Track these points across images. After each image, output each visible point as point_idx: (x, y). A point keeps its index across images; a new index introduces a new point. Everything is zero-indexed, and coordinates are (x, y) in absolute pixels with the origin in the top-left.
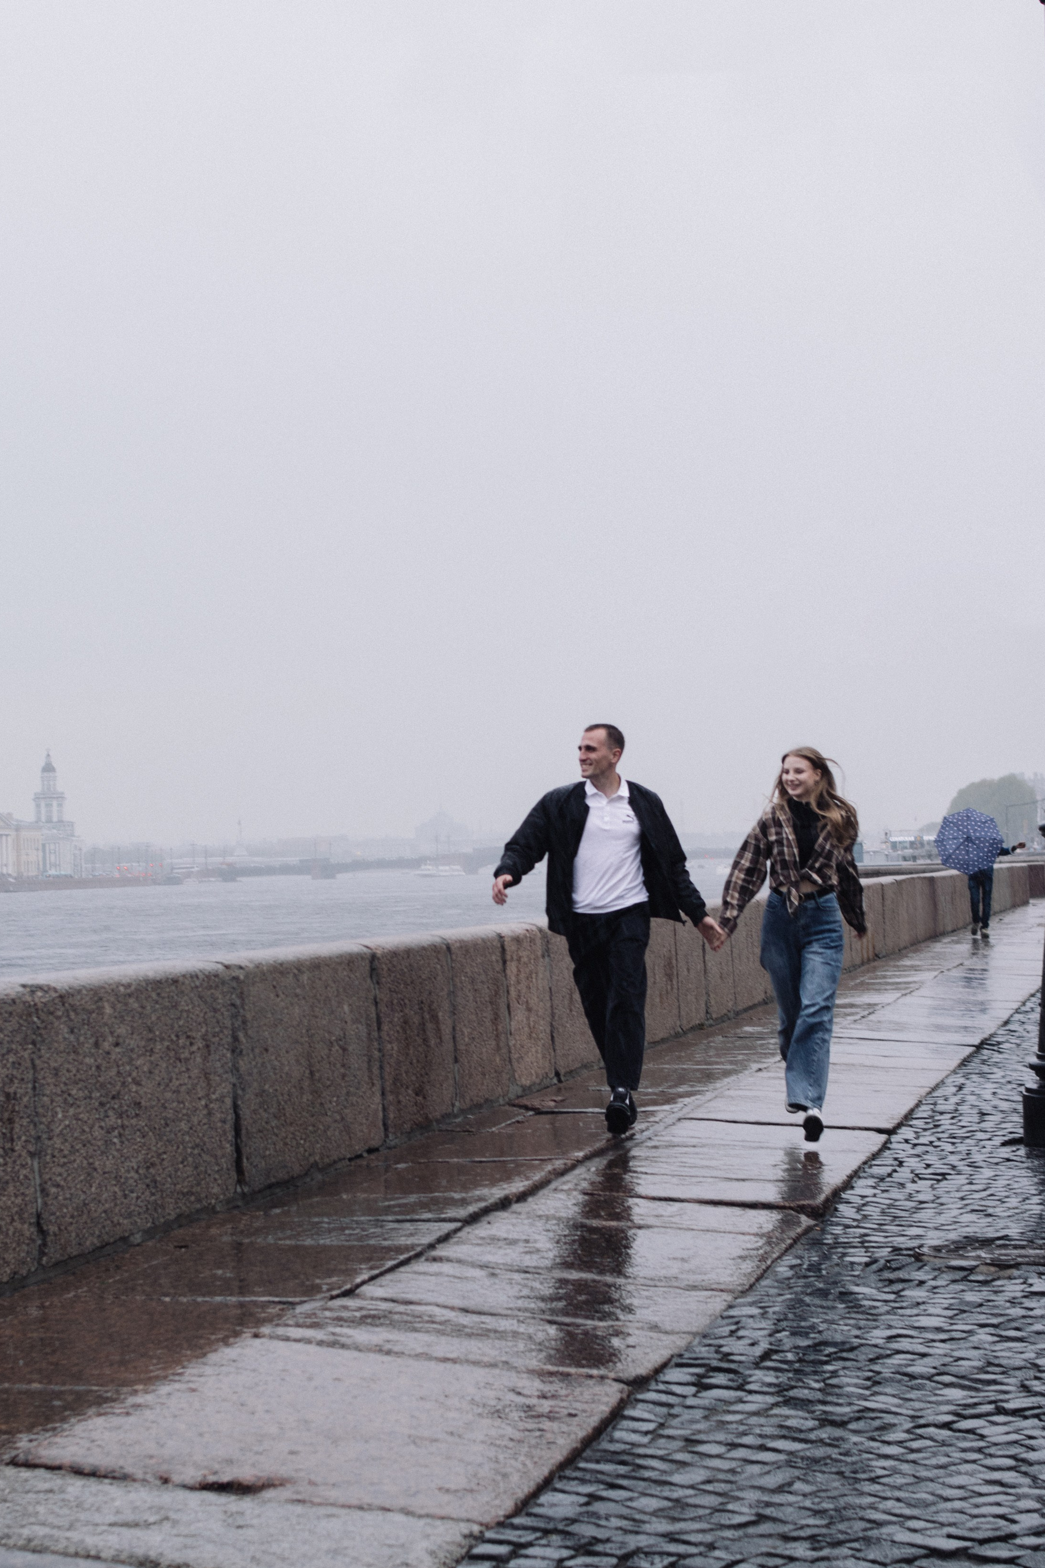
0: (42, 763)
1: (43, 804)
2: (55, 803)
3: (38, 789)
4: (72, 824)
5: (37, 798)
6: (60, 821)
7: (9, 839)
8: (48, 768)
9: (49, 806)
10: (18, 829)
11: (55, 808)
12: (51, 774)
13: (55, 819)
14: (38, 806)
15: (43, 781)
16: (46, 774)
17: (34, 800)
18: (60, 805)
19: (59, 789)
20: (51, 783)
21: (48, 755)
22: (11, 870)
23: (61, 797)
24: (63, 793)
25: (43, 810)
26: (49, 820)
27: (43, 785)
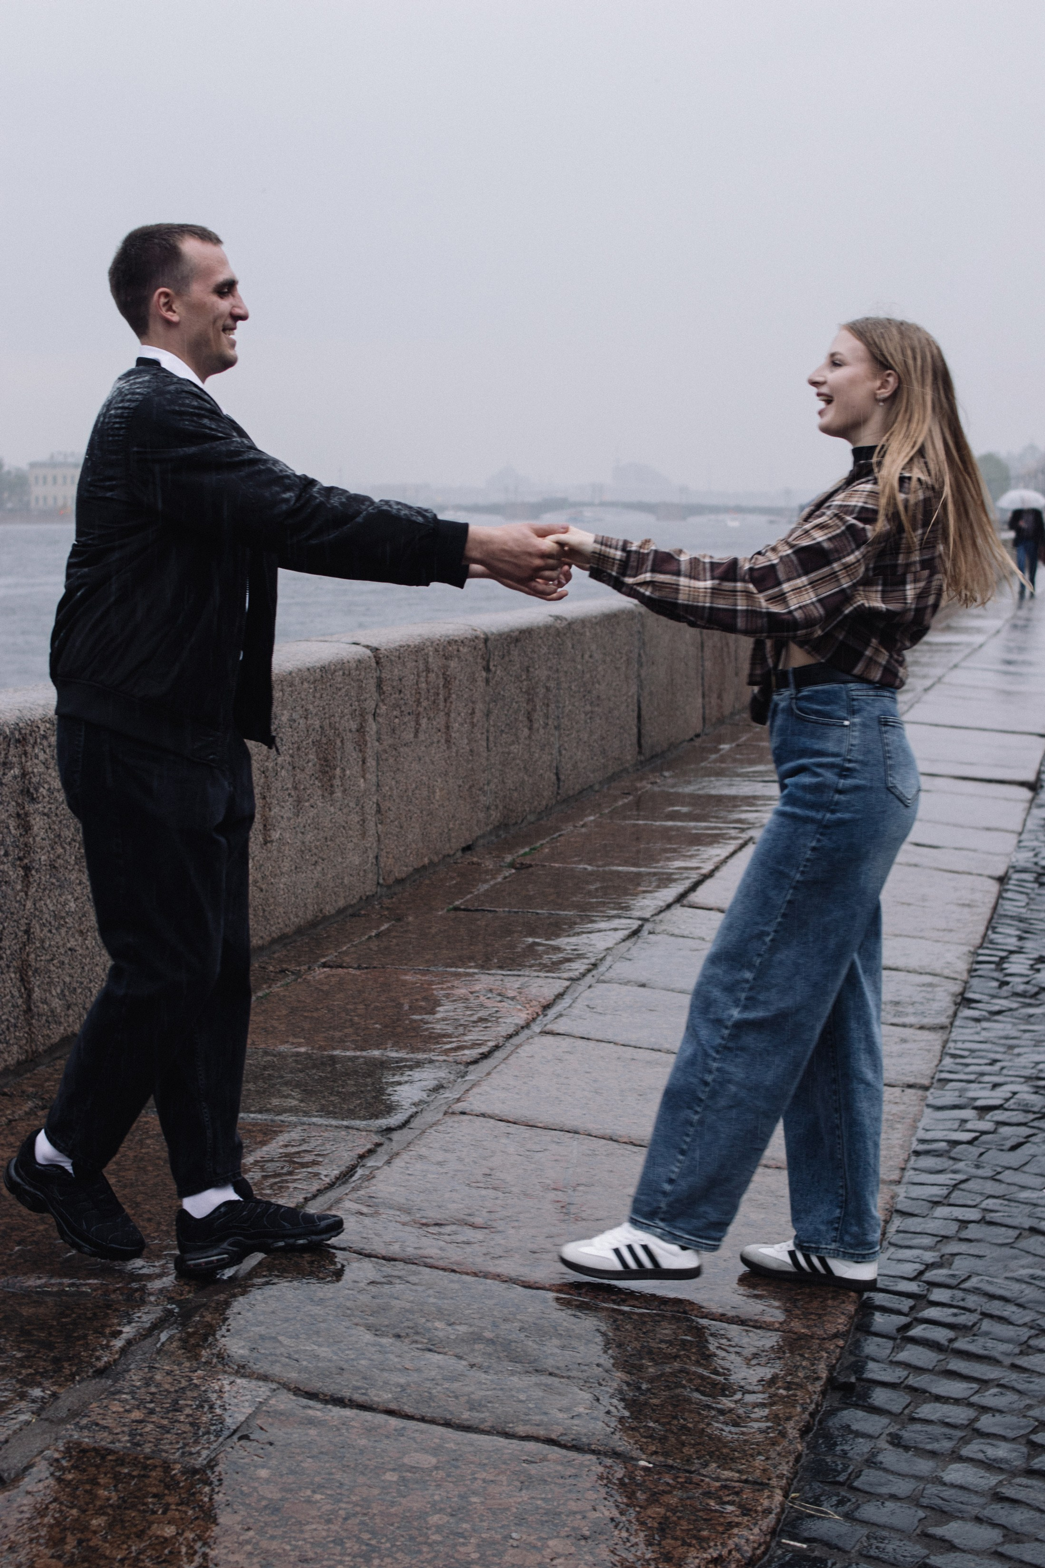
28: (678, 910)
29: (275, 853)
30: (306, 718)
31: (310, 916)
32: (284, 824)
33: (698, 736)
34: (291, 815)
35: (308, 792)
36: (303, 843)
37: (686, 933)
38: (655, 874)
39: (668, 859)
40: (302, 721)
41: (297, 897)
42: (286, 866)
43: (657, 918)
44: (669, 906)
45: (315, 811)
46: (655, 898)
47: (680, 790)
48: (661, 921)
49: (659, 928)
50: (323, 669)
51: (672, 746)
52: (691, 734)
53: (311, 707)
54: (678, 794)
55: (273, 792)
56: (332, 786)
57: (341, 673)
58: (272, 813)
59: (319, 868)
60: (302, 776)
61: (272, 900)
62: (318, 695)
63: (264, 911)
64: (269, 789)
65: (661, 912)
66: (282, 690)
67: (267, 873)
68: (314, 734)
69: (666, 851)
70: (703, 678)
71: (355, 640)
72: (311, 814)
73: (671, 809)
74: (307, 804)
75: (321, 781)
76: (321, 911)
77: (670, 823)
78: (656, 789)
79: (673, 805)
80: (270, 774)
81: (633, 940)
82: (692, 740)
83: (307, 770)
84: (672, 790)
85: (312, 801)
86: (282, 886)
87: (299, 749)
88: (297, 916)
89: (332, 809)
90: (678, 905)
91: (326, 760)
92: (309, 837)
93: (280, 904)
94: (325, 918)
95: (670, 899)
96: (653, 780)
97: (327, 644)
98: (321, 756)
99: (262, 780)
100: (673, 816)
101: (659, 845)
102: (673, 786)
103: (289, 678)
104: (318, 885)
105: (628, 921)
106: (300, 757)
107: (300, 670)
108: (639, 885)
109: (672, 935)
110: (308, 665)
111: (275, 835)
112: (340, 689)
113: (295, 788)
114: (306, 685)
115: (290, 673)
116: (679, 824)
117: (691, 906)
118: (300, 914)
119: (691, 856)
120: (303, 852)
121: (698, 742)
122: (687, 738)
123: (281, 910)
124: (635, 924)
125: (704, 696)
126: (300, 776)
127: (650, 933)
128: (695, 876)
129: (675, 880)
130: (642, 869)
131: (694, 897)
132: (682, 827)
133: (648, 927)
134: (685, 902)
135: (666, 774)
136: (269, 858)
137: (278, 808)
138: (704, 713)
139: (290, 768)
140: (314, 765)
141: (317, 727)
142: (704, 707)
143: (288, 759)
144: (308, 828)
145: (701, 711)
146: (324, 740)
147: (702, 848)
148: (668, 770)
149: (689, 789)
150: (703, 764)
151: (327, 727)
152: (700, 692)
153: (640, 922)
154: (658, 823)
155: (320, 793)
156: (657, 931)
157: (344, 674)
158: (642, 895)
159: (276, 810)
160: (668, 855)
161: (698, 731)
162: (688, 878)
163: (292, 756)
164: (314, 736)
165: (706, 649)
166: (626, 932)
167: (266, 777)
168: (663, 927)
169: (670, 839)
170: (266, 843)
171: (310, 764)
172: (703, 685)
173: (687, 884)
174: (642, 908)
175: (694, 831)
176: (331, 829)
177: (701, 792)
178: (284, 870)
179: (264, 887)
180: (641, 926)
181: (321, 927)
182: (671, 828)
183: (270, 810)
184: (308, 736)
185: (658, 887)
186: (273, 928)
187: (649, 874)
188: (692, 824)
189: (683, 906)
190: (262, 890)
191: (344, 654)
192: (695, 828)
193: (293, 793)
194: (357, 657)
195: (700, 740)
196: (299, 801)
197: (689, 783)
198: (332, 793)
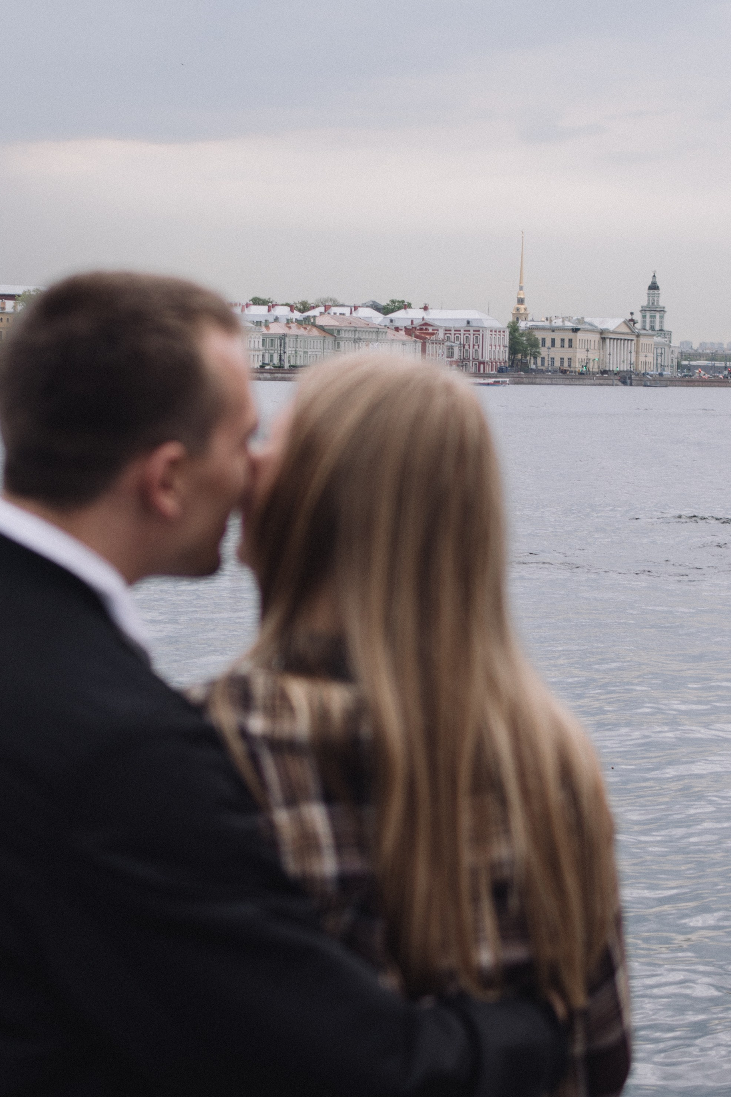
0: (649, 283)
1: (648, 315)
2: (658, 315)
3: (645, 303)
4: (670, 333)
5: (645, 309)
6: (662, 330)
7: (633, 342)
8: (654, 287)
9: (653, 317)
10: (638, 335)
11: (657, 320)
12: (656, 292)
13: (657, 328)
14: (645, 316)
15: (649, 297)
16: (651, 291)
17: (641, 311)
18: (662, 317)
19: (661, 304)
20: (656, 299)
21: (654, 276)
23: (662, 311)
24: (664, 308)
25: (648, 319)
26: (653, 329)
27: (649, 300)
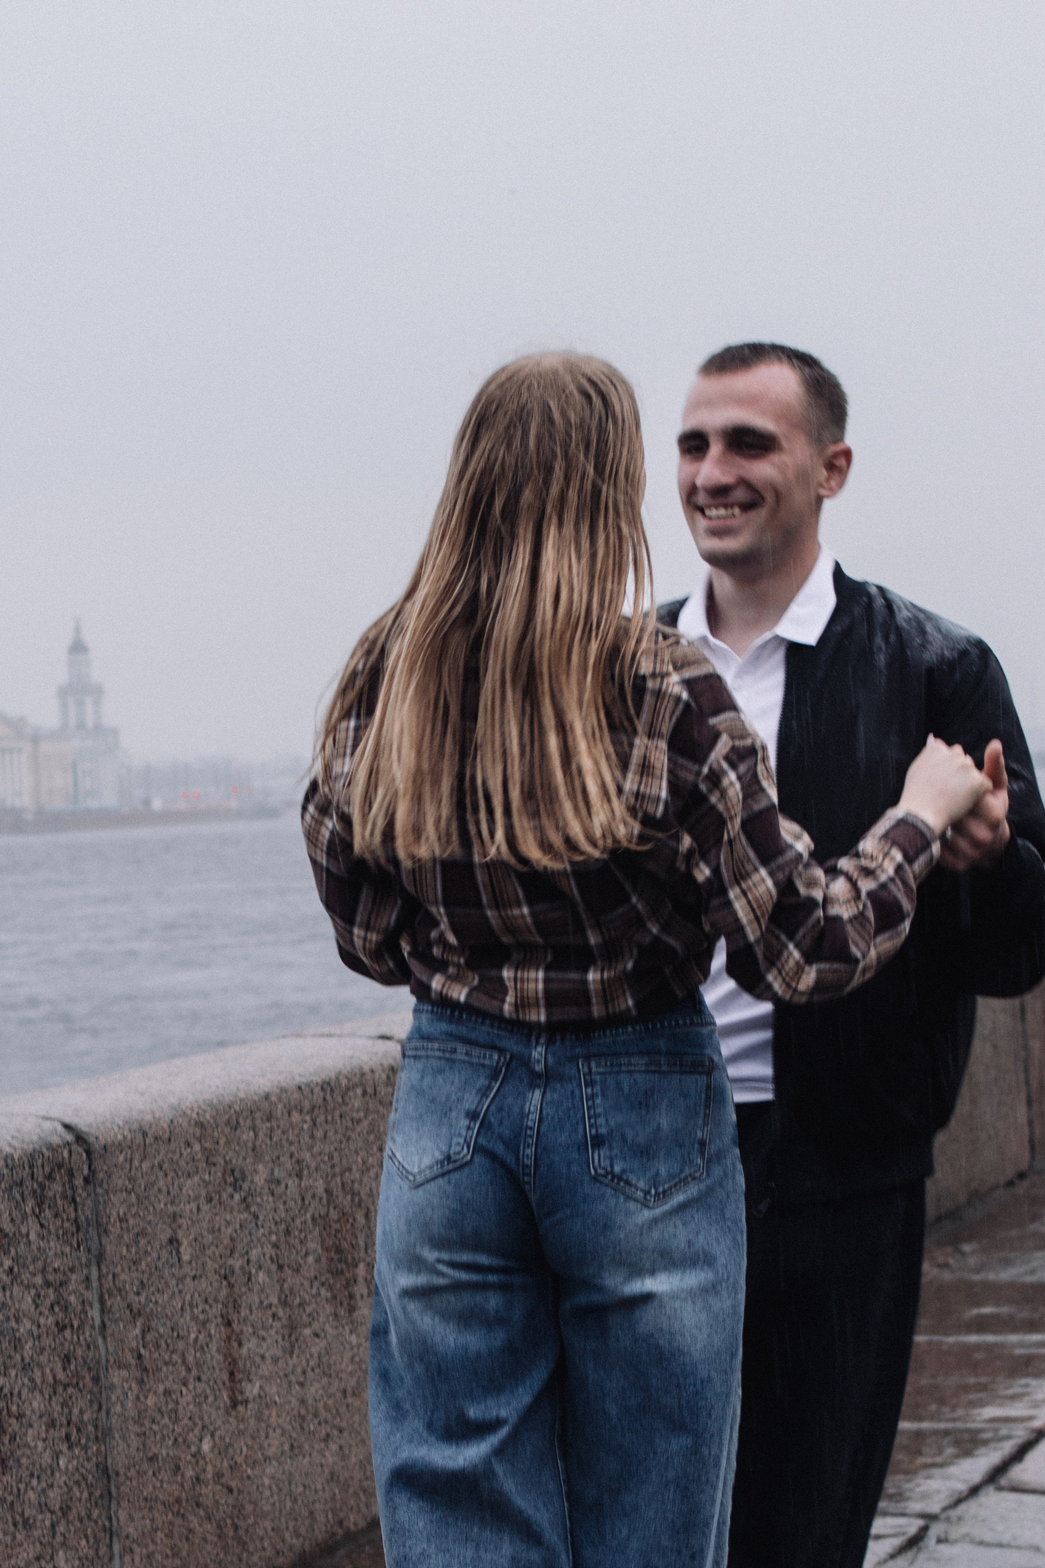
0: (69, 641)
1: (71, 701)
2: (89, 700)
3: (64, 679)
4: (115, 732)
5: (63, 693)
6: (98, 728)
7: (24, 755)
8: (78, 648)
9: (80, 704)
10: (36, 739)
11: (89, 707)
12: (82, 656)
13: (90, 724)
14: (64, 706)
15: (70, 667)
16: (74, 657)
17: (58, 695)
18: (97, 703)
19: (95, 678)
20: (83, 669)
21: (78, 628)
22: (26, 801)
23: (97, 691)
24: (100, 685)
25: (72, 711)
26: (81, 726)
27: (71, 673)
28: (991, 1498)
29: (252, 1422)
30: (299, 1176)
31: (320, 1534)
32: (266, 1369)
33: (1022, 1176)
34: (278, 1352)
35: (309, 1309)
36: (303, 1401)
37: (1006, 1538)
38: (946, 1433)
39: (973, 1404)
40: (292, 1183)
41: (295, 1501)
42: (274, 1444)
43: (953, 1513)
44: (974, 1491)
45: (323, 1344)
46: (947, 1478)
47: (991, 1276)
48: (960, 1519)
49: (955, 1532)
50: (327, 1086)
51: (975, 1196)
52: (1010, 1172)
53: (307, 1156)
54: (987, 1286)
55: (244, 1312)
56: (351, 1296)
57: (359, 1091)
58: (244, 1351)
59: (334, 1447)
60: (298, 1280)
61: (249, 1508)
62: (319, 1134)
63: (236, 1527)
64: (237, 1307)
65: (958, 1502)
66: (254, 1128)
67: (240, 1460)
68: (315, 1204)
69: (966, 1389)
70: (1026, 1070)
71: (384, 1030)
72: (315, 1350)
73: (975, 1311)
74: (307, 1332)
75: (331, 1288)
76: (341, 1523)
77: (973, 1338)
78: (947, 1276)
79: (979, 1305)
80: (239, 1279)
81: (910, 1555)
82: (1010, 1184)
83: (304, 1271)
84: (977, 1278)
85: (316, 1326)
86: (267, 1481)
87: (288, 1232)
88: (297, 1535)
89: (354, 1339)
90: (990, 1490)
91: (339, 1250)
92: (314, 1390)
93: (264, 1515)
94: (349, 1536)
95: (977, 1477)
96: (941, 1260)
97: (333, 1041)
98: (329, 1242)
99: (224, 1292)
100: (981, 1325)
101: (953, 1380)
102: (978, 1270)
103: (266, 1105)
104: (333, 1477)
105: (901, 1521)
106: (291, 1247)
107: (283, 1090)
108: (919, 1453)
109: (981, 1543)
110: (298, 1079)
111: (252, 1390)
112: (359, 1121)
113: (284, 1303)
114: (296, 1117)
115: (267, 1097)
116: (990, 1338)
117: (1016, 1489)
118: (303, 1530)
119: (1014, 1398)
120: (303, 1418)
121: (1022, 1188)
122: (1002, 1180)
123: (268, 1524)
124: (913, 1526)
125: (1029, 1103)
126: (292, 1280)
127: (940, 1541)
128: (1021, 1434)
129: (985, 1443)
130: (925, 1425)
131: (1023, 1472)
132: (996, 1345)
133: (936, 1530)
134: (1003, 1481)
135: (967, 1248)
136: (241, 1433)
137: (254, 1341)
138: (1032, 1134)
139: (274, 1267)
140: (318, 1260)
141: (320, 1191)
142: (1030, 1123)
143: (269, 1250)
144: (309, 1373)
145: (1026, 1130)
146: (334, 1215)
147: (1033, 1382)
148: (969, 1240)
149: (1006, 1275)
150: (1032, 1227)
151: (337, 1191)
152: (1023, 1096)
153: (920, 1523)
154: (951, 1340)
155: (329, 1309)
156: (953, 1536)
157: (365, 1093)
158: (925, 1473)
159: (250, 1345)
160: (973, 1396)
161: (1024, 1166)
162: (1008, 1437)
163: (276, 1246)
164: (315, 1208)
165: (1029, 1017)
166: (896, 1542)
167: (231, 1286)
168: (963, 1529)
169: (975, 1367)
170: (234, 1404)
171: (310, 1259)
172: (1027, 1083)
173: (1008, 1448)
174: (925, 1497)
175: (1018, 1351)
176: (351, 1374)
177: (1029, 1279)
178: (271, 1452)
179: (233, 1484)
180: (923, 1532)
181: (342, 1552)
182: (977, 1347)
183: (240, 1344)
184: (304, 1208)
185: (957, 1456)
186: (255, 1558)
187: (935, 1432)
188: (1014, 1338)
189: (1000, 1489)
190: (230, 1490)
191: (365, 1057)
192: (1022, 1345)
193: (281, 1313)
194: (387, 1062)
195: (1025, 1184)
196: (292, 1327)
197: (1007, 1263)
198: (352, 1309)
